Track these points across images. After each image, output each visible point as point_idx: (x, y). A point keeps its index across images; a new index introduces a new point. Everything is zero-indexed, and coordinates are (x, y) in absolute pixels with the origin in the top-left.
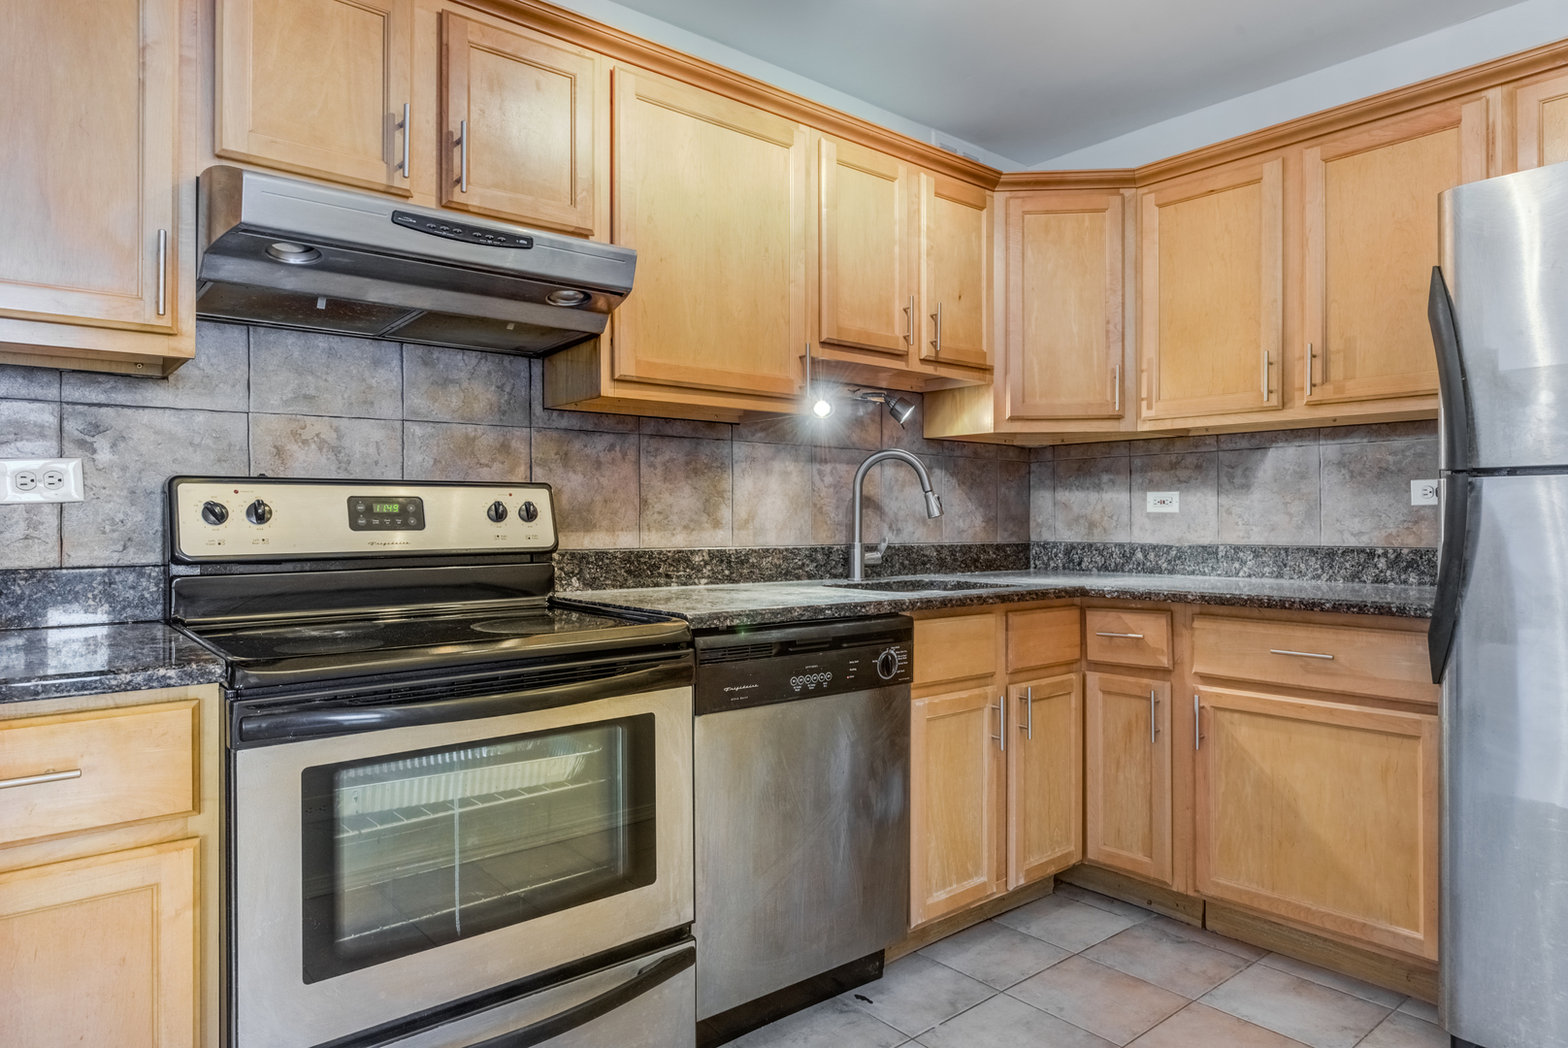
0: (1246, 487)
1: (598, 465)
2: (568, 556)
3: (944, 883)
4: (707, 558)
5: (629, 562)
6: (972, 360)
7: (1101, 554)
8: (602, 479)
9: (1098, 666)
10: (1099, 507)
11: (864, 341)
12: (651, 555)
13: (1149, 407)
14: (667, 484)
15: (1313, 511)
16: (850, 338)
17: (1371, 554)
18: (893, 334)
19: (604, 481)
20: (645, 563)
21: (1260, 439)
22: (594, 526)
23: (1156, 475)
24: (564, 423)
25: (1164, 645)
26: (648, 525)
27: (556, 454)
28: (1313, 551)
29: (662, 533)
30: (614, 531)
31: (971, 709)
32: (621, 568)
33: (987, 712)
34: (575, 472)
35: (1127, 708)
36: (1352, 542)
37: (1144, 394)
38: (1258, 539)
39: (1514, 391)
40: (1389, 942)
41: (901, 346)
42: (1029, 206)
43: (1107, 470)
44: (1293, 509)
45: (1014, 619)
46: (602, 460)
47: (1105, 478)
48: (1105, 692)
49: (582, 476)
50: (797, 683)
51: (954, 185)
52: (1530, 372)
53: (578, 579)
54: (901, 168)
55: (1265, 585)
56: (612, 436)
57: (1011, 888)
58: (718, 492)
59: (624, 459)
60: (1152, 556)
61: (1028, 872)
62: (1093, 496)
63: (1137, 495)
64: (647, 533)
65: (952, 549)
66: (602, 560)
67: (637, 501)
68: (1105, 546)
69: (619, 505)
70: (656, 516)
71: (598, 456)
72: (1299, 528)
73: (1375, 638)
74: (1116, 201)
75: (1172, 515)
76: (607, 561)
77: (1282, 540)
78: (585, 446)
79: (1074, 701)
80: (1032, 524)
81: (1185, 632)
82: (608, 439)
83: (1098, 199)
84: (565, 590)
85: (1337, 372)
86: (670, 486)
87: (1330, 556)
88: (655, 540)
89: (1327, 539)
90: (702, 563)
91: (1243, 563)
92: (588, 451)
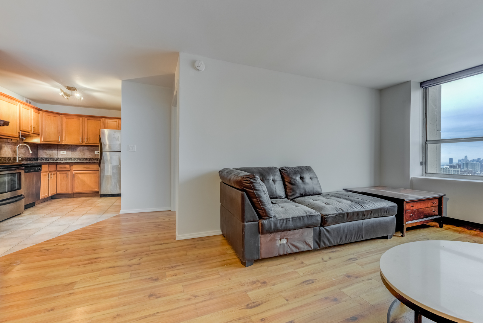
0: (76, 151)
3: (43, 195)
6: (38, 133)
7: (52, 159)
9: (59, 171)
10: (52, 153)
11: (26, 131)
13: (64, 141)
15: (84, 154)
16: (24, 130)
17: (91, 158)
18: (29, 130)
21: (78, 146)
23: (62, 149)
25: (69, 168)
28: (84, 158)
31: (46, 175)
33: (47, 176)
35: (63, 175)
36: (89, 157)
37: (63, 140)
38: (77, 157)
39: (105, 145)
40: (94, 191)
41: (30, 131)
42: (46, 114)
43: (54, 148)
44: (82, 154)
45: (50, 165)
47: (53, 149)
48: (60, 174)
50: (31, 170)
51: (36, 110)
52: (106, 144)
54: (30, 108)
55: (79, 161)
57: (49, 196)
60: (61, 159)
61: (51, 194)
62: (51, 151)
63: (59, 152)
65: (28, 158)
68: (53, 158)
72: (83, 156)
73: (93, 165)
74: (59, 116)
75: (65, 154)
77: (81, 157)
79: (56, 175)
80: (38, 155)
81: (72, 166)
83: (57, 115)
85: (88, 140)
87: (86, 159)
89: (86, 157)
91: (75, 160)
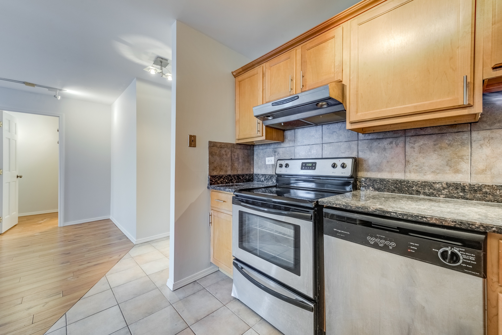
1: (385, 149)
2: (368, 180)
4: (445, 186)
5: (395, 184)
8: (386, 154)
12: (408, 182)
14: (421, 154)
19: (387, 155)
20: (404, 185)
22: (383, 170)
24: (370, 137)
26: (410, 171)
27: (367, 147)
29: (418, 174)
30: (392, 172)
32: (392, 186)
34: (374, 153)
46: (386, 147)
49: (377, 154)
53: (372, 187)
56: (391, 139)
58: (458, 157)
59: (397, 146)
64: (409, 174)
66: (383, 182)
67: (403, 162)
69: (394, 163)
70: (414, 167)
71: (385, 146)
76: (385, 183)
78: (379, 144)
82: (391, 140)
84: (367, 190)
86: (423, 155)
88: (412, 176)
90: (442, 188)
92: (380, 145)
